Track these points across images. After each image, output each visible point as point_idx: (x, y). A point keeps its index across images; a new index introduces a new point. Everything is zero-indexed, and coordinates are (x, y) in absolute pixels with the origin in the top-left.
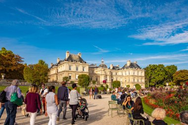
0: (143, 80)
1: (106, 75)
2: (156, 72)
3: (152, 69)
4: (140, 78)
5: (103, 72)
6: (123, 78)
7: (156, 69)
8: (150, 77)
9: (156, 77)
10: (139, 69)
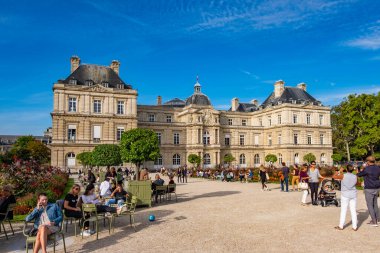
0: (328, 140)
1: (204, 126)
2: (371, 114)
3: (358, 108)
4: (316, 132)
5: (194, 116)
6: (264, 135)
7: (370, 105)
8: (352, 131)
9: (371, 131)
10: (311, 105)
